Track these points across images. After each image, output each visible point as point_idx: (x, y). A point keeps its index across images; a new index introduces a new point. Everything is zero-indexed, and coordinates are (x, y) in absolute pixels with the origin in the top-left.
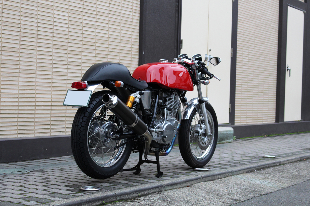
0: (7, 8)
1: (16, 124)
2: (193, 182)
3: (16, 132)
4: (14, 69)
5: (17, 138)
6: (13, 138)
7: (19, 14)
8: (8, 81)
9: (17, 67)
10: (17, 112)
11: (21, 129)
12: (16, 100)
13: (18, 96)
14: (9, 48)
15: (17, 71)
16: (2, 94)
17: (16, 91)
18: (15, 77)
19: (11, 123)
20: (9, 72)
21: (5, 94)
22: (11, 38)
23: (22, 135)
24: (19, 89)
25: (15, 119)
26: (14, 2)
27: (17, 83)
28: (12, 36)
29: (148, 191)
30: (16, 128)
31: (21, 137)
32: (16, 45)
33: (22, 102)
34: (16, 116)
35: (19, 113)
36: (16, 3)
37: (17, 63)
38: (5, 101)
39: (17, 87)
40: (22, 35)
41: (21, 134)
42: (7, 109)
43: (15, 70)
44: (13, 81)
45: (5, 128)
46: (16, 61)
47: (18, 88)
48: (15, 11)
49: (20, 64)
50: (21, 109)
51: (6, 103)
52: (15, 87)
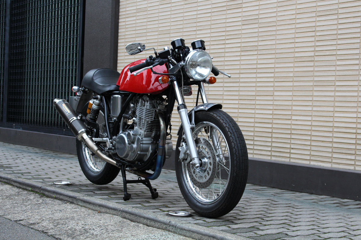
0: (301, 12)
1: (309, 148)
2: (108, 211)
3: (308, 158)
4: (307, 82)
5: (309, 165)
6: (305, 164)
7: (314, 15)
8: (301, 97)
9: (311, 79)
10: (309, 133)
11: (315, 154)
12: (310, 118)
13: (312, 114)
14: (302, 58)
15: (311, 84)
16: (294, 111)
17: (310, 108)
18: (309, 92)
19: (303, 145)
20: (302, 86)
21: (298, 111)
22: (305, 46)
23: (315, 163)
24: (314, 105)
25: (307, 142)
26: (309, 3)
27: (310, 99)
28: (306, 43)
29: (63, 197)
30: (308, 153)
31: (314, 165)
32: (310, 53)
33: (316, 121)
34: (309, 138)
35: (312, 134)
36: (311, 3)
37: (311, 74)
38: (297, 120)
39: (310, 103)
40: (318, 40)
41: (315, 161)
42: (298, 128)
43: (309, 83)
44: (306, 97)
45: (296, 151)
46: (310, 72)
47: (311, 105)
48: (311, 13)
49: (315, 75)
50: (314, 130)
51: (298, 122)
52: (308, 103)
